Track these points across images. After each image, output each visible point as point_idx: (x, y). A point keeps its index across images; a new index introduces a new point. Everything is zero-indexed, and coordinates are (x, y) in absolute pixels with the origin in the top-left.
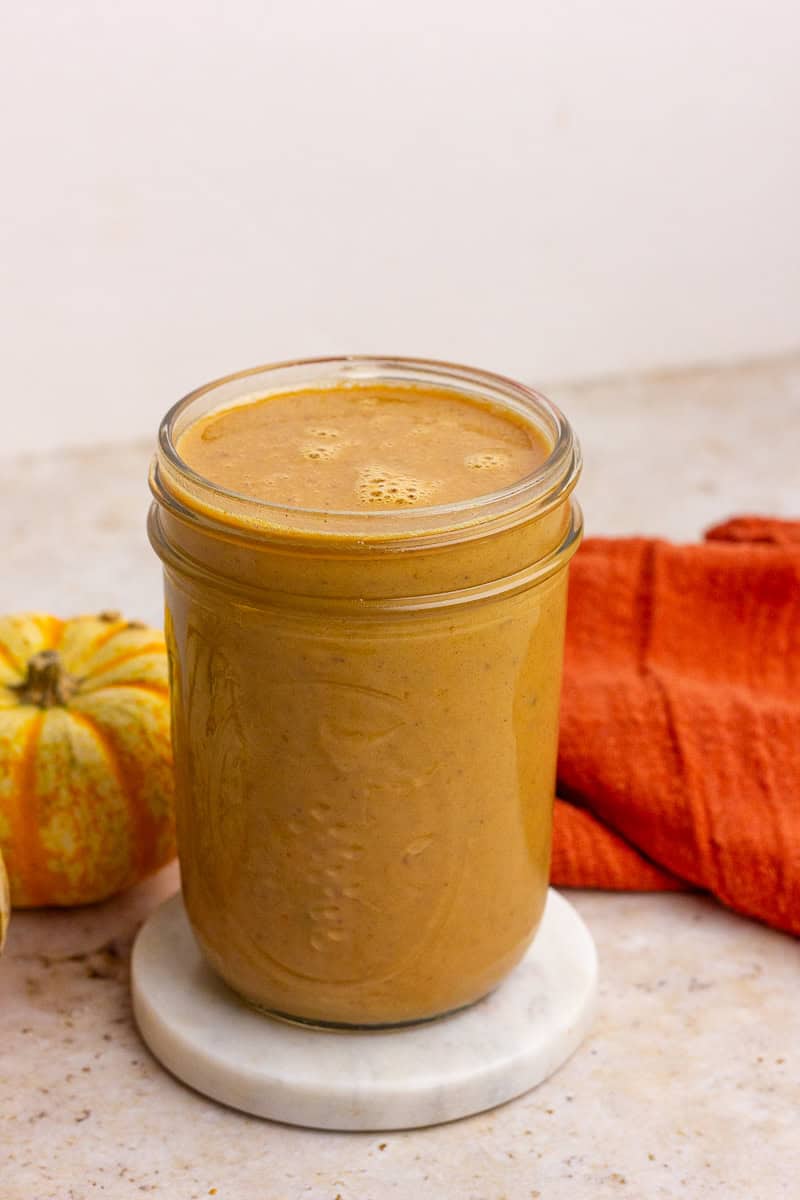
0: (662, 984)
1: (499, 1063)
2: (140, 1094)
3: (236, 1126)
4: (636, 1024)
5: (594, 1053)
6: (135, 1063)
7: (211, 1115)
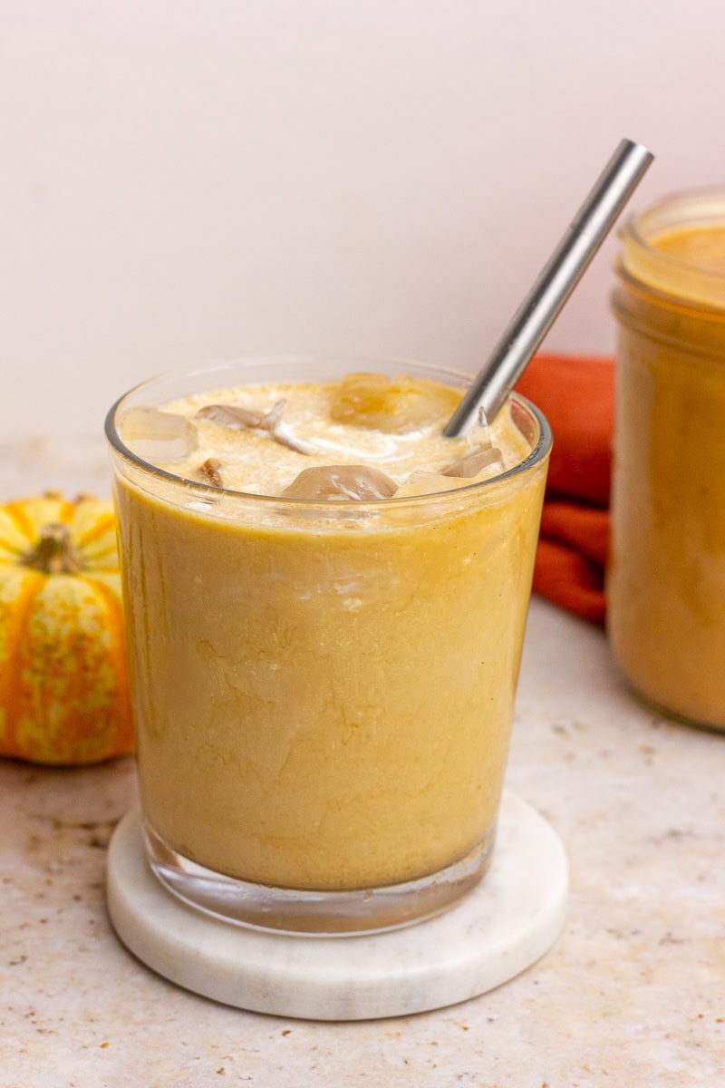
0: (635, 933)
1: (416, 970)
2: (83, 949)
3: (157, 992)
4: (591, 964)
5: (536, 983)
6: (92, 922)
7: (141, 978)
